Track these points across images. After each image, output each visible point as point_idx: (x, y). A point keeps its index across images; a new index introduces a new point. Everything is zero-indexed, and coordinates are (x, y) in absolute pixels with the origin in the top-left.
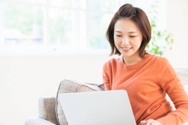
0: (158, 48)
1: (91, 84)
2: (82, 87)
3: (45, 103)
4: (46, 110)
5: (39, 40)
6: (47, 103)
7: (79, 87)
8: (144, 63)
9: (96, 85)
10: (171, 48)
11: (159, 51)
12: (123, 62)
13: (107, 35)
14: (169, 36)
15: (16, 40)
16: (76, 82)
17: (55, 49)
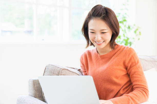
0: (128, 39)
1: (72, 68)
2: (63, 71)
3: (34, 84)
4: (35, 89)
5: (30, 32)
6: (35, 83)
7: (61, 70)
8: (114, 52)
9: (76, 69)
10: (139, 39)
11: (129, 41)
12: (97, 53)
13: (82, 31)
14: (137, 29)
15: (11, 32)
16: (58, 66)
17: (43, 40)
